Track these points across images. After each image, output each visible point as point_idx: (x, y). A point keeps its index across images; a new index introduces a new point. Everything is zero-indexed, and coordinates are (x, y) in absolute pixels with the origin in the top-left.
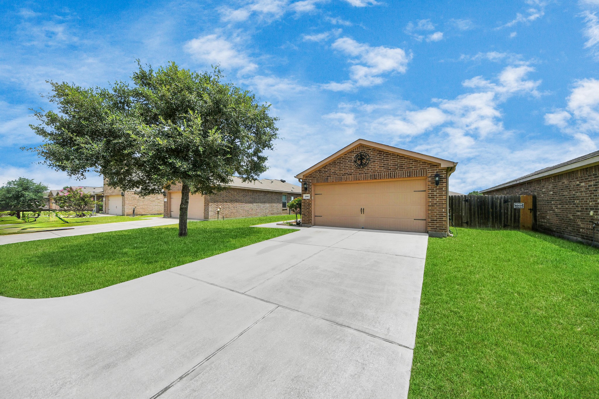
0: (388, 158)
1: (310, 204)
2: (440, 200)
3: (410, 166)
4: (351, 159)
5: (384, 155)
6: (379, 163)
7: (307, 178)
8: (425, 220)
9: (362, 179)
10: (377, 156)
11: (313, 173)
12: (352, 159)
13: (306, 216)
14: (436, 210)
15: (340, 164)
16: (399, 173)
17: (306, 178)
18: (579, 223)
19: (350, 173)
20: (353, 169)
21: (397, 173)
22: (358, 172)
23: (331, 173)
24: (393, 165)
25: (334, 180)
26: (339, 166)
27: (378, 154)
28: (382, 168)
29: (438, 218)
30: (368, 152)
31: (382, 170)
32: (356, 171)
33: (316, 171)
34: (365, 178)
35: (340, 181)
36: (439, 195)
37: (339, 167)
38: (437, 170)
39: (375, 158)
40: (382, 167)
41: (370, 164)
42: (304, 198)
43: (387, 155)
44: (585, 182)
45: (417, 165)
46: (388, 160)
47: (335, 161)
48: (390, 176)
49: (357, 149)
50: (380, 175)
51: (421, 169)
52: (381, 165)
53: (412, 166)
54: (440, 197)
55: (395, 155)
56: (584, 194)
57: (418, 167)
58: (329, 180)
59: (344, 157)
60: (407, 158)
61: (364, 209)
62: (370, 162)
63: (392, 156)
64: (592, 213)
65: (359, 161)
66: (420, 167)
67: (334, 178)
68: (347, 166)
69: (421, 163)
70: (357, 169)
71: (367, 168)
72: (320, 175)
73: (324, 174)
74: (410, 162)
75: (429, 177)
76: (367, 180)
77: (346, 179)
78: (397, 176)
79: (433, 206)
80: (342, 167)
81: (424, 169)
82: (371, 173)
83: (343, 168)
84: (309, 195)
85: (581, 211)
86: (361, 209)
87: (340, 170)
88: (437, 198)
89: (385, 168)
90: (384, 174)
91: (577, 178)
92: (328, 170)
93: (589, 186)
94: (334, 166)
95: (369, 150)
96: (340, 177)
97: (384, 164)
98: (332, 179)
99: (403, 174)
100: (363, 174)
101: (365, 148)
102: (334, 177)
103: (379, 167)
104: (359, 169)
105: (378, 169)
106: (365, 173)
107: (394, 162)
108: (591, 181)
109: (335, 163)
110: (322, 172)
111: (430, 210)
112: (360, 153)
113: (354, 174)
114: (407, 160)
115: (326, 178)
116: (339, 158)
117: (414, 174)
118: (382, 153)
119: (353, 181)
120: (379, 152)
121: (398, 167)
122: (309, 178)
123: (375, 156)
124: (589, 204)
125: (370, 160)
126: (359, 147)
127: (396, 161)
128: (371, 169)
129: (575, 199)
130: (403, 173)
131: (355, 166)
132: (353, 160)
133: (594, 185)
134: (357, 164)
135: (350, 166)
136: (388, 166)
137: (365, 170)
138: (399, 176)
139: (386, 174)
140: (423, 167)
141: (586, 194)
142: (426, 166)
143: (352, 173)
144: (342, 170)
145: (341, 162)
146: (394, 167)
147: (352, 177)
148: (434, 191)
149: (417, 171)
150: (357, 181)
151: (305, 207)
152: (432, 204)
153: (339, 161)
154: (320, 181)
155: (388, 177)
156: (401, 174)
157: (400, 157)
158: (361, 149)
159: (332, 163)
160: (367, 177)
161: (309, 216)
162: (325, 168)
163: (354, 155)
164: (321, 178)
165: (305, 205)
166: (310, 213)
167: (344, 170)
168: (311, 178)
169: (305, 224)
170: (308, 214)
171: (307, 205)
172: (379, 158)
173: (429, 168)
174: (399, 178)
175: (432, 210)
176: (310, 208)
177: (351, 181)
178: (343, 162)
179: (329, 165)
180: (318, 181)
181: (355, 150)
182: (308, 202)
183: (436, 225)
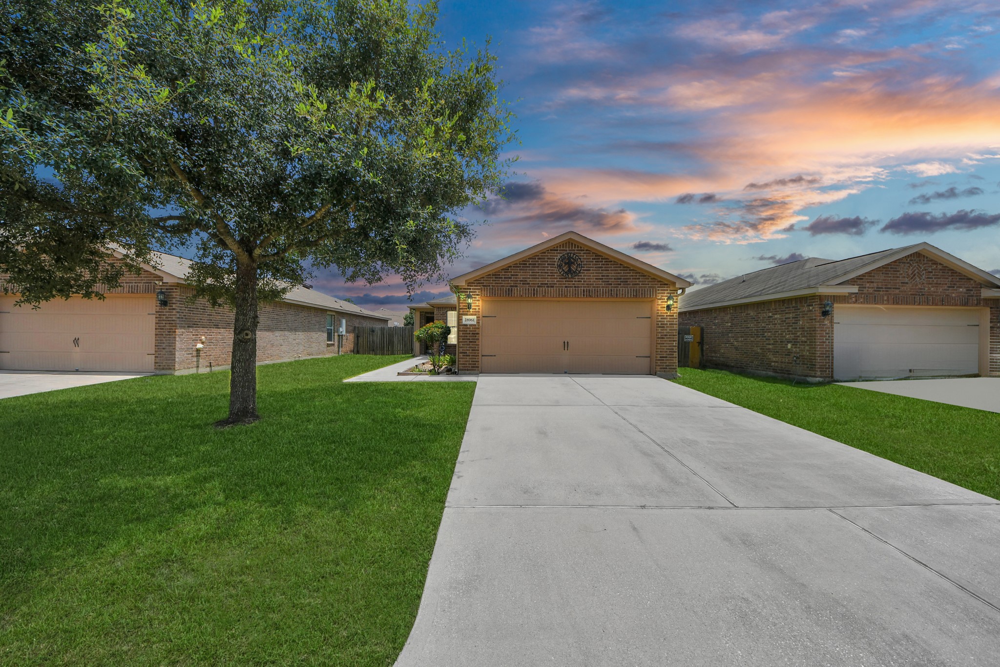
0: (608, 267)
2: (671, 330)
3: (636, 282)
4: (553, 262)
5: (602, 262)
6: (596, 273)
7: (471, 286)
8: (649, 357)
9: (570, 296)
10: (592, 262)
11: (483, 278)
12: (555, 262)
13: (467, 356)
14: (666, 344)
15: (534, 267)
16: (623, 290)
17: (468, 286)
18: (771, 356)
19: (550, 284)
20: (556, 278)
21: (620, 290)
22: (564, 284)
23: (518, 281)
24: (615, 279)
25: (523, 293)
26: (531, 270)
27: (594, 259)
28: (599, 281)
29: (668, 354)
30: (579, 253)
31: (600, 284)
32: (561, 281)
33: (490, 275)
34: (575, 294)
35: (534, 295)
36: (670, 324)
37: (532, 273)
38: (667, 290)
39: (590, 264)
40: (600, 279)
41: (583, 273)
42: (464, 322)
43: (606, 262)
44: (779, 314)
45: (645, 281)
46: (608, 270)
47: (525, 261)
48: (611, 294)
49: (563, 247)
50: (598, 292)
51: (649, 287)
52: (599, 276)
53: (639, 281)
54: (671, 327)
55: (618, 264)
56: (778, 326)
57: (646, 284)
58: (514, 293)
59: (542, 256)
60: (633, 270)
61: (568, 343)
62: (583, 270)
63: (614, 265)
64: (789, 346)
65: (565, 266)
66: (648, 284)
67: (523, 290)
68: (546, 273)
69: (650, 280)
70: (562, 278)
71: (578, 279)
72: (497, 283)
73: (504, 281)
74: (636, 276)
75: (659, 299)
76: (578, 297)
77: (545, 293)
78: (620, 295)
79: (662, 338)
80: (537, 272)
81: (653, 287)
83: (539, 275)
84: (475, 317)
85: (772, 344)
86: (564, 342)
87: (535, 278)
88: (667, 327)
89: (604, 282)
90: (603, 290)
91: (769, 310)
92: (512, 275)
93: (786, 318)
94: (523, 270)
95: (581, 250)
96: (534, 289)
97: (602, 276)
98: (520, 291)
99: (628, 293)
100: (571, 287)
101: (575, 248)
102: (523, 289)
103: (596, 279)
104: (566, 278)
105: (594, 281)
106: (575, 287)
107: (617, 273)
108: (790, 313)
109: (524, 264)
110: (502, 278)
111: (659, 344)
112: (568, 254)
113: (559, 287)
114: (633, 273)
115: (509, 289)
116: (533, 257)
117: (642, 294)
118: (599, 259)
119: (556, 297)
120: (596, 256)
121: (621, 282)
122: (475, 286)
123: (590, 262)
124: (785, 337)
125: (582, 267)
126: (566, 243)
127: (619, 273)
128: (584, 281)
129: (766, 332)
130: (628, 291)
131: (560, 273)
133: (793, 318)
134: (563, 270)
135: (551, 273)
136: (607, 279)
137: (575, 281)
138: (622, 294)
139: (606, 290)
140: (652, 284)
141: (781, 326)
142: (656, 284)
143: (555, 284)
144: (537, 278)
145: (536, 264)
146: (616, 282)
147: (554, 291)
148: (664, 318)
149: (645, 290)
150: (562, 297)
151: (467, 339)
152: (661, 335)
153: (532, 261)
154: (498, 294)
155: (609, 296)
156: (625, 292)
157: (624, 267)
158: (569, 248)
159: (520, 264)
160: (578, 293)
161: (474, 356)
162: (507, 272)
163: (557, 256)
164: (498, 289)
165: (467, 336)
166: (476, 350)
167: (541, 278)
168: (479, 286)
169: (465, 370)
170: (471, 353)
171: (470, 336)
172: (596, 265)
173: (659, 287)
174: (622, 298)
175: (662, 344)
176: (475, 342)
177: (553, 297)
178: (539, 264)
179: (514, 267)
180: (492, 293)
181: (560, 248)
182: (471, 331)
183: (665, 363)
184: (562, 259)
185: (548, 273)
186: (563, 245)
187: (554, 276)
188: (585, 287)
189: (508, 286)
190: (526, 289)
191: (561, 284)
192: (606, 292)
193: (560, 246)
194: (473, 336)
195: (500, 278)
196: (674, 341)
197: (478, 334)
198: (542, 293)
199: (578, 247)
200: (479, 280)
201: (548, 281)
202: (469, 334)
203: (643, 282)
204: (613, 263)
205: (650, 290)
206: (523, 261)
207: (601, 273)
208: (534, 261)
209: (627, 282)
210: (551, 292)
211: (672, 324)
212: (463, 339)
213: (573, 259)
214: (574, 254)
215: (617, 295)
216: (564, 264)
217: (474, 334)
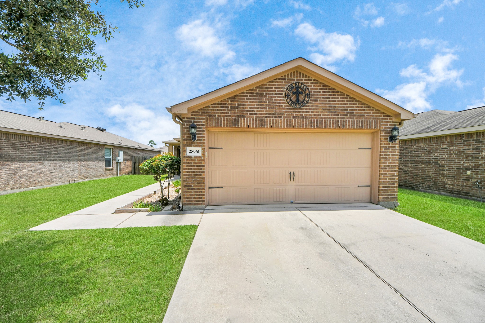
0: (334, 98)
1: (201, 167)
2: (393, 160)
3: (362, 113)
4: (280, 91)
5: (329, 92)
6: (324, 104)
7: (195, 115)
8: (370, 186)
9: (298, 126)
10: (320, 92)
11: (208, 107)
12: (282, 91)
13: (192, 189)
14: (389, 174)
15: (262, 96)
16: (349, 121)
17: (192, 115)
19: (278, 114)
20: (284, 109)
21: (346, 121)
22: (292, 115)
23: (244, 111)
24: (342, 110)
25: (250, 123)
26: (259, 99)
27: (322, 89)
28: (327, 112)
30: (307, 83)
31: (328, 115)
32: (289, 112)
33: (215, 104)
34: (303, 125)
35: (261, 126)
36: (392, 155)
37: (260, 102)
38: (390, 122)
39: (317, 95)
40: (328, 110)
41: (311, 103)
42: (188, 154)
43: (333, 92)
44: (457, 146)
45: (370, 113)
46: (335, 101)
47: (252, 90)
48: (338, 124)
49: (291, 76)
50: (325, 122)
51: (374, 118)
52: (326, 107)
53: (365, 113)
54: (393, 158)
55: (344, 95)
56: (455, 156)
57: (371, 116)
58: (241, 124)
59: (269, 85)
60: (359, 101)
61: (294, 174)
62: (311, 100)
63: (341, 95)
64: (468, 172)
65: (292, 96)
66: (373, 116)
67: (250, 121)
68: (273, 103)
69: (374, 111)
70: (290, 109)
71: (306, 109)
72: (223, 113)
73: (230, 111)
74: (363, 107)
75: (382, 131)
76: (306, 128)
77: (273, 123)
78: (346, 126)
79: (385, 168)
80: (264, 102)
81: (377, 119)
82: (311, 118)
83: (266, 105)
84: (200, 149)
86: (290, 173)
87: (262, 108)
88: (390, 158)
89: (331, 112)
90: (330, 121)
92: (239, 105)
94: (250, 99)
95: (309, 80)
96: (261, 120)
97: (330, 107)
98: (247, 122)
99: (354, 124)
100: (299, 117)
102: (250, 119)
103: (324, 109)
104: (294, 109)
105: (322, 112)
106: (303, 118)
107: (343, 104)
108: (470, 145)
109: (251, 93)
110: (228, 107)
112: (296, 83)
113: (286, 117)
114: (359, 104)
115: (235, 119)
116: (261, 86)
117: (367, 125)
118: (326, 89)
119: (284, 128)
120: (323, 86)
121: (347, 113)
122: (200, 115)
123: (318, 92)
124: (462, 165)
125: (309, 97)
126: (294, 72)
127: (345, 104)
128: (312, 112)
129: (439, 160)
130: (354, 121)
131: (288, 103)
132: (284, 93)
133: (473, 149)
134: (291, 100)
135: (278, 103)
136: (334, 110)
137: (303, 112)
138: (349, 125)
139: (333, 121)
140: (376, 116)
141: (458, 156)
142: (379, 116)
143: (282, 114)
144: (264, 108)
145: (263, 94)
146: (343, 112)
147: (281, 122)
148: (387, 149)
149: (370, 121)
150: (290, 128)
151: (192, 172)
152: (384, 166)
153: (259, 91)
154: (224, 124)
155: (336, 127)
156: (352, 123)
157: (350, 98)
158: (297, 77)
159: (246, 93)
160: (306, 124)
161: (199, 189)
162: (233, 101)
163: (285, 85)
164: (224, 119)
165: (191, 169)
166: (202, 183)
167: (269, 108)
168: (204, 116)
169: (190, 204)
170: (197, 186)
171: (195, 169)
172: (323, 95)
173: (382, 119)
174: (349, 129)
175: (384, 174)
176: (201, 175)
177: (281, 128)
178: (266, 94)
179: (240, 96)
180: (218, 123)
181: (288, 77)
182: (196, 163)
183: (388, 192)
184: (290, 88)
185: (275, 103)
186: (291, 73)
187: (282, 106)
188: (313, 118)
189: (234, 116)
190: (253, 120)
191: (288, 115)
192: (333, 123)
193: (288, 75)
194: (199, 169)
195: (226, 107)
196: (395, 171)
197: (203, 166)
198: (270, 124)
199: (306, 77)
200: (204, 110)
201: (275, 111)
202: (194, 166)
203: (367, 113)
204: (339, 94)
205: (375, 121)
206: (250, 90)
207: (328, 104)
208: (261, 91)
209: (353, 113)
210: (278, 123)
211: (394, 155)
212: (187, 172)
213: (302, 89)
214: (302, 84)
215: (344, 126)
216: (291, 94)
217: (199, 166)
